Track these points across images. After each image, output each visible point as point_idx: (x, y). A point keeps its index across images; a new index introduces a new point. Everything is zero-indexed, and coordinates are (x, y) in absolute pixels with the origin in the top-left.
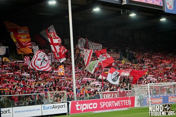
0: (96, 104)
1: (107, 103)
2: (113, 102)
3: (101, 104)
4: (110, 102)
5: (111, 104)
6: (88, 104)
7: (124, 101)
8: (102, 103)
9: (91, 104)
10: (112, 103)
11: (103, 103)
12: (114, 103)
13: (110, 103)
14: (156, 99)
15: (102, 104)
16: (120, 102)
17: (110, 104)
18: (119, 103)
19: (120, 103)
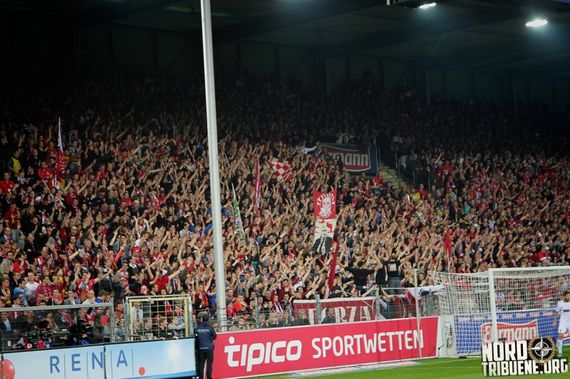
0: (298, 343)
1: (338, 342)
2: (358, 337)
3: (317, 343)
4: (350, 337)
5: (352, 343)
6: (269, 344)
7: (400, 333)
8: (318, 340)
9: (281, 344)
10: (355, 340)
11: (324, 339)
12: (362, 340)
13: (349, 341)
14: (515, 327)
15: (319, 344)
16: (382, 338)
17: (346, 345)
18: (381, 342)
19: (384, 342)
